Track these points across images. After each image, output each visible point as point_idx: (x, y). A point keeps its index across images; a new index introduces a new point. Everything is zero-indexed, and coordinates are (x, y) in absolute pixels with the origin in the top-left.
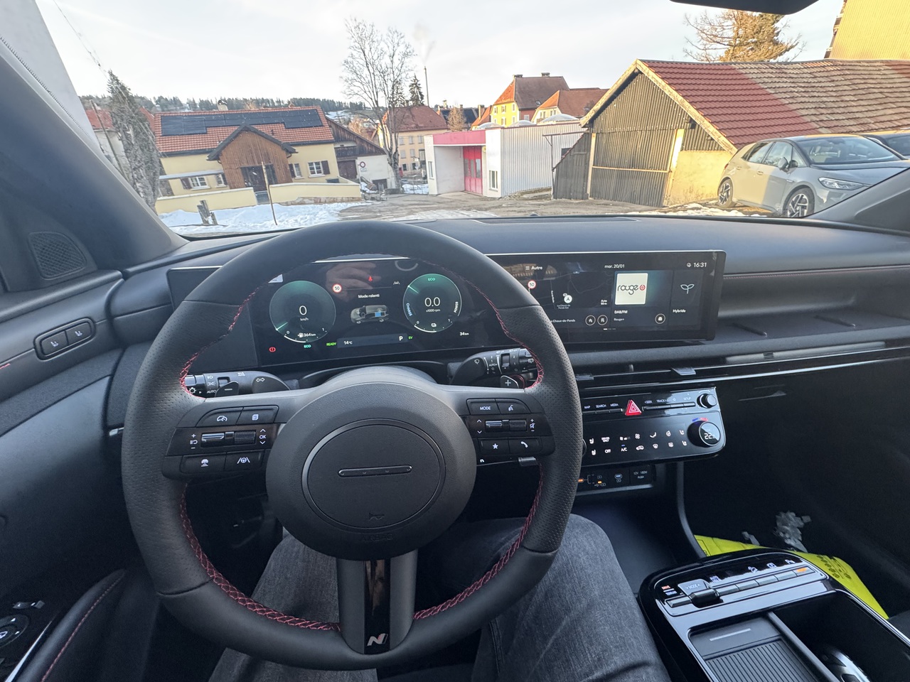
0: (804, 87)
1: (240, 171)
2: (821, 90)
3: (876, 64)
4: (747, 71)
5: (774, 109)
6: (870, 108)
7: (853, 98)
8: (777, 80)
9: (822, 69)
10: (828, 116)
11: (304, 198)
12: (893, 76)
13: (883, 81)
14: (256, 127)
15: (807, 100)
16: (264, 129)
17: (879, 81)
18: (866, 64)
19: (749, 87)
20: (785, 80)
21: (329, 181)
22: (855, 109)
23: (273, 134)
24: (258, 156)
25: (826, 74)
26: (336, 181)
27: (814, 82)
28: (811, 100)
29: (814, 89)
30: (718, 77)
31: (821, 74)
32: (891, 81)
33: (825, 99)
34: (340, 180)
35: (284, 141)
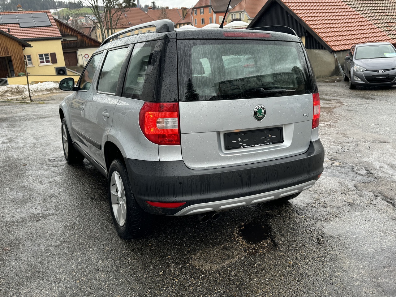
16: (3, 29)
23: (9, 32)
35: (19, 37)
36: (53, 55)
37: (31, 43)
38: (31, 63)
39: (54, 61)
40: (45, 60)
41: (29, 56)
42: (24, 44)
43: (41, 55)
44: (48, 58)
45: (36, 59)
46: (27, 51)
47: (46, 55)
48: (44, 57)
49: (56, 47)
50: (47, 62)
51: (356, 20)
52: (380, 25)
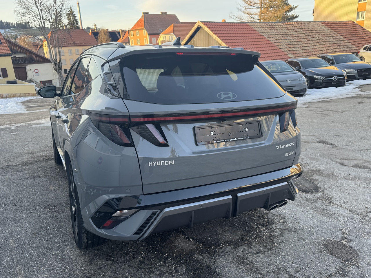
0: (282, 34)
2: (290, 36)
3: (317, 23)
4: (255, 27)
5: (267, 45)
6: (313, 44)
7: (305, 40)
8: (269, 31)
10: (293, 48)
12: (325, 29)
13: (320, 31)
15: (283, 41)
17: (318, 31)
18: (313, 23)
19: (255, 35)
20: (273, 31)
21: (9, 82)
22: (305, 45)
25: (293, 28)
27: (288, 32)
28: (285, 41)
29: (287, 36)
30: (240, 30)
31: (291, 28)
32: (324, 31)
33: (292, 40)
34: (17, 82)
36: (4, 70)
39: (5, 75)
51: (263, 43)
52: (281, 47)
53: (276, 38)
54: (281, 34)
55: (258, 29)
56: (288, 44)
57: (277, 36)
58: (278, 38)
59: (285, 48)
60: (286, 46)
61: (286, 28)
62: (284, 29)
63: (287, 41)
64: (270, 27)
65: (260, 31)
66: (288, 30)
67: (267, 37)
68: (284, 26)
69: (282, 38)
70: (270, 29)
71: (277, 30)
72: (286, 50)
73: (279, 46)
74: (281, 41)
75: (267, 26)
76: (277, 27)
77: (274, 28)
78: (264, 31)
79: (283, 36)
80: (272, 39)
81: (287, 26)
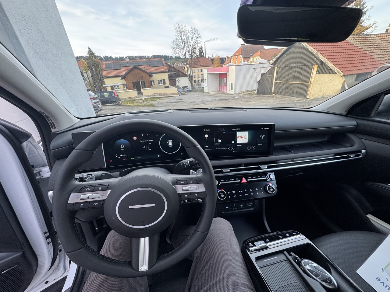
1: (132, 83)
2: (385, 46)
5: (362, 55)
8: (363, 43)
9: (386, 37)
11: (155, 94)
14: (139, 67)
15: (378, 51)
16: (142, 67)
19: (349, 46)
20: (367, 42)
21: (165, 87)
23: (145, 69)
24: (139, 77)
25: (387, 39)
26: (168, 87)
27: (381, 43)
28: (380, 51)
29: (381, 46)
31: (385, 39)
33: (387, 50)
34: (169, 87)
35: (149, 72)
36: (164, 80)
37: (154, 75)
38: (154, 84)
39: (165, 83)
40: (160, 83)
41: (153, 81)
42: (150, 75)
43: (159, 81)
44: (162, 82)
45: (156, 82)
46: (153, 78)
47: (161, 80)
48: (160, 81)
49: (165, 76)
50: (161, 84)
51: (358, 53)
52: (377, 56)
53: (370, 49)
54: (375, 45)
55: (352, 41)
56: (383, 54)
57: (371, 47)
58: (373, 49)
59: (381, 57)
60: (381, 56)
61: (380, 39)
62: (377, 40)
63: (382, 51)
64: (363, 39)
65: (354, 43)
66: (382, 41)
67: (361, 48)
68: (377, 38)
69: (376, 49)
70: (363, 41)
71: (370, 41)
72: (382, 59)
73: (375, 56)
74: (376, 51)
75: (360, 38)
76: (370, 39)
77: (367, 40)
78: (358, 43)
79: (378, 46)
80: (366, 49)
81: (381, 38)
